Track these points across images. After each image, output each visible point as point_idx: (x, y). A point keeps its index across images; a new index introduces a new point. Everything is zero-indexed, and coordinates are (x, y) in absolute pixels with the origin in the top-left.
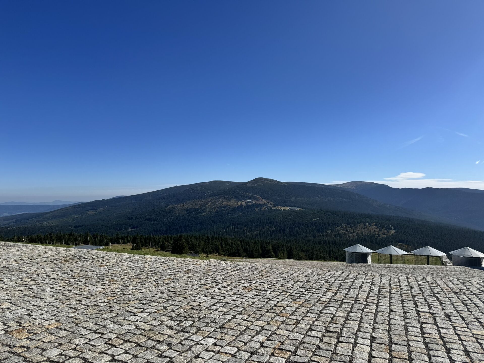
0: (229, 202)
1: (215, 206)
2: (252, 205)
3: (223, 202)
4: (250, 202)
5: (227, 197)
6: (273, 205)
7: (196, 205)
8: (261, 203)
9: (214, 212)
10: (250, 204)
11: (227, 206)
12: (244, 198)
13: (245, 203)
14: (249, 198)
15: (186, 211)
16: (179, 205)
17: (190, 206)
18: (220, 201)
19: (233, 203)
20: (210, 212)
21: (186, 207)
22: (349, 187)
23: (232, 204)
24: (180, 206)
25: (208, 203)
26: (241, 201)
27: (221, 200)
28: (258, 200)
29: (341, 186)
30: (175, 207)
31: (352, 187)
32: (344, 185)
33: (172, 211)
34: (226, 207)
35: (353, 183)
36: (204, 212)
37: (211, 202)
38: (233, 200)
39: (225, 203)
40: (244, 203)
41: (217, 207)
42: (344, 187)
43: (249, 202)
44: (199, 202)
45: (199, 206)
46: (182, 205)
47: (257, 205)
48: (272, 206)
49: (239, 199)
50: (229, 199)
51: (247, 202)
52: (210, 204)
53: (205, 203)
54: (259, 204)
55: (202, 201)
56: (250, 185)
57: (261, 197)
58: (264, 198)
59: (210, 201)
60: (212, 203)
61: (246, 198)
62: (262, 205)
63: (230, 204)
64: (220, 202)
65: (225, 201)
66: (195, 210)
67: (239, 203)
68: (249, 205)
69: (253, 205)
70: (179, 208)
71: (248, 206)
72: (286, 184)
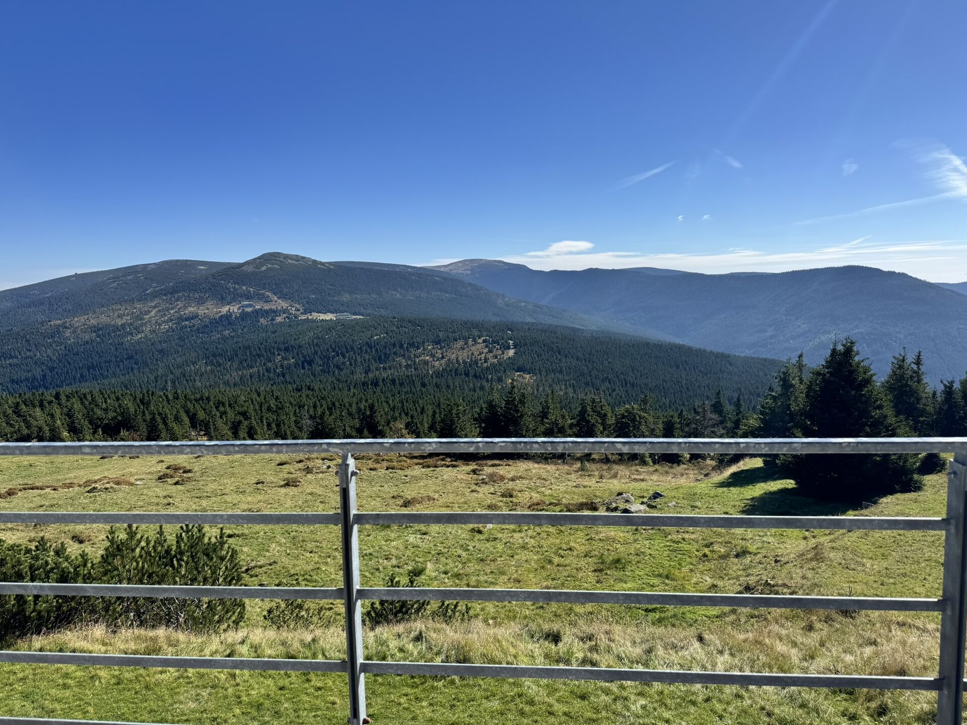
0: (201, 308)
1: (166, 318)
2: (252, 312)
3: (185, 307)
4: (251, 306)
5: (197, 296)
6: (301, 311)
7: (119, 317)
8: (274, 307)
9: (165, 330)
10: (249, 310)
11: (195, 316)
12: (236, 297)
13: (239, 309)
14: (248, 297)
15: (95, 332)
16: (76, 319)
17: (104, 319)
18: (178, 305)
19: (211, 310)
20: (154, 331)
21: (93, 322)
22: (460, 271)
23: (206, 311)
24: (79, 321)
25: (149, 312)
26: (229, 304)
27: (180, 304)
28: (267, 301)
29: (446, 270)
30: (64, 323)
31: (466, 270)
32: (450, 267)
33: (59, 332)
34: (192, 318)
35: (467, 263)
36: (139, 332)
37: (156, 309)
38: (209, 304)
39: (191, 309)
40: (235, 309)
41: (172, 320)
42: (451, 270)
43: (247, 306)
44: (126, 309)
45: (127, 319)
46: (83, 319)
47: (266, 313)
48: (299, 312)
49: (223, 301)
50: (201, 302)
51: (242, 307)
52: (153, 313)
53: (141, 313)
54: (271, 309)
55: (135, 308)
56: (250, 269)
57: (275, 294)
58: (283, 297)
59: (155, 307)
60: (159, 311)
61: (241, 297)
62: (275, 312)
63: (202, 311)
64: (179, 309)
65: (190, 306)
66: (117, 328)
67: (225, 310)
68: (247, 313)
69: (257, 313)
70: (77, 324)
71: (244, 316)
72: (332, 267)
